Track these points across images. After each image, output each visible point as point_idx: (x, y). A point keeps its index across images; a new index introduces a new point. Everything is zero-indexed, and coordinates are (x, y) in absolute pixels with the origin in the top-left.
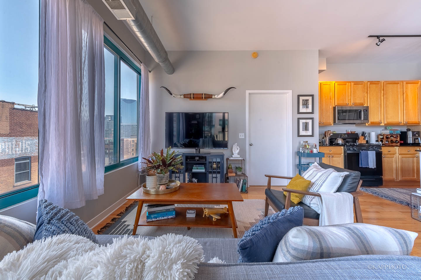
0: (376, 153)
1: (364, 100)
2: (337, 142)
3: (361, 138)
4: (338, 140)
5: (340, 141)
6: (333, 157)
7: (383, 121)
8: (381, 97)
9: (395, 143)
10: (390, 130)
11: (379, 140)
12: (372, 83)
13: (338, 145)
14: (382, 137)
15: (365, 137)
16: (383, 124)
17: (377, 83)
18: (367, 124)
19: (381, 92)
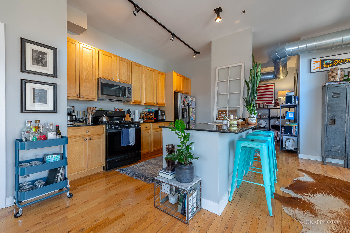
0: (136, 130)
1: (129, 78)
2: (102, 120)
3: (127, 115)
4: (102, 118)
5: (105, 119)
6: (91, 139)
7: (143, 101)
8: (142, 79)
9: (151, 119)
10: (149, 109)
11: (141, 118)
12: (135, 64)
13: (102, 123)
14: (143, 115)
15: (130, 115)
16: (143, 104)
17: (139, 65)
18: (131, 103)
19: (142, 75)
